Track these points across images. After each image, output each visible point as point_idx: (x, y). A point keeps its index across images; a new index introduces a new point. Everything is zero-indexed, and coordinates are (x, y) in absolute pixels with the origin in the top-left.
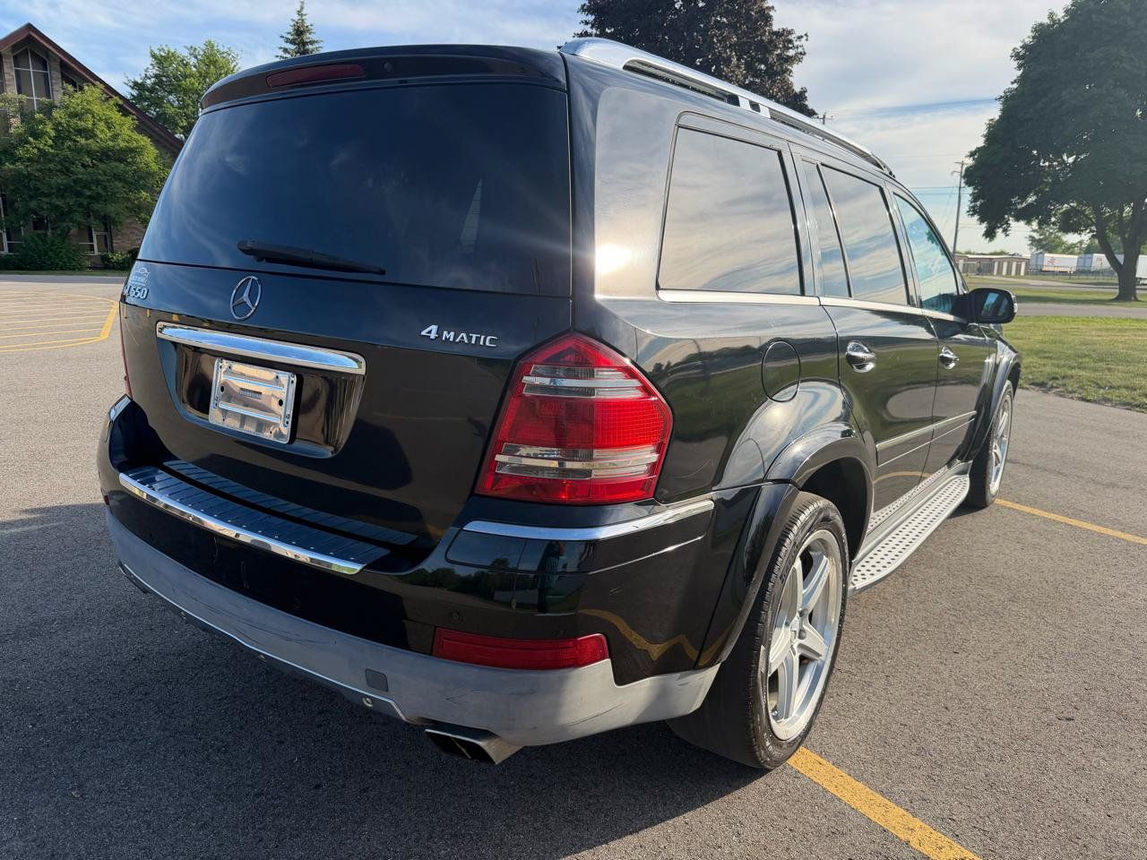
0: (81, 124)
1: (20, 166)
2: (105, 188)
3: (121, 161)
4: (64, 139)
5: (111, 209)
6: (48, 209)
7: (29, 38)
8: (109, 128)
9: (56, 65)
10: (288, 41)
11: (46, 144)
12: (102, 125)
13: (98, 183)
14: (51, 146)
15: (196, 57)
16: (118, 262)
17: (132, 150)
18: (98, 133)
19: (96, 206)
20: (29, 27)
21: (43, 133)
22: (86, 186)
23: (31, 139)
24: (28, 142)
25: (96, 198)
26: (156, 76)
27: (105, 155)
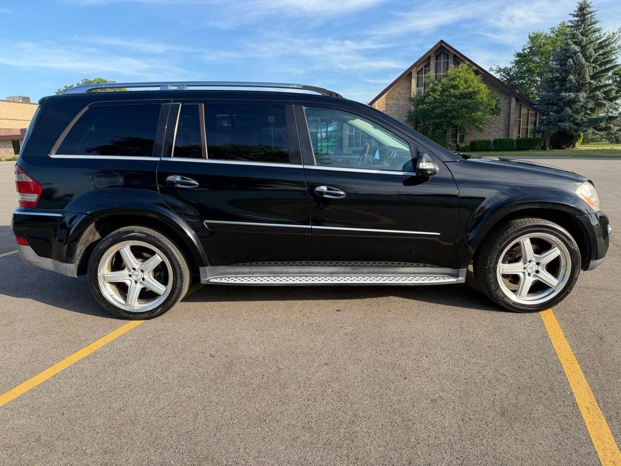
0: (454, 83)
1: (425, 106)
2: (458, 113)
3: (470, 98)
4: (446, 91)
5: (458, 122)
6: (433, 124)
7: (442, 46)
8: (466, 83)
9: (451, 57)
10: (574, 16)
11: (437, 95)
12: (462, 82)
13: (456, 110)
14: (439, 95)
15: (554, 33)
16: (463, 148)
17: (475, 93)
18: (460, 86)
19: (453, 122)
20: (442, 41)
21: (437, 90)
22: (450, 112)
23: (431, 93)
24: (430, 95)
25: (454, 117)
26: (529, 48)
27: (463, 96)
